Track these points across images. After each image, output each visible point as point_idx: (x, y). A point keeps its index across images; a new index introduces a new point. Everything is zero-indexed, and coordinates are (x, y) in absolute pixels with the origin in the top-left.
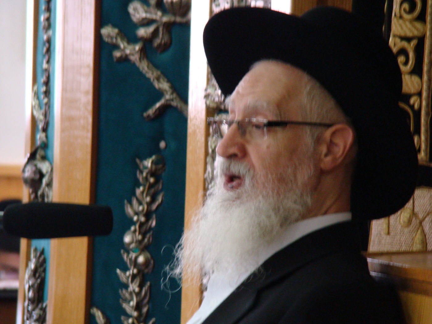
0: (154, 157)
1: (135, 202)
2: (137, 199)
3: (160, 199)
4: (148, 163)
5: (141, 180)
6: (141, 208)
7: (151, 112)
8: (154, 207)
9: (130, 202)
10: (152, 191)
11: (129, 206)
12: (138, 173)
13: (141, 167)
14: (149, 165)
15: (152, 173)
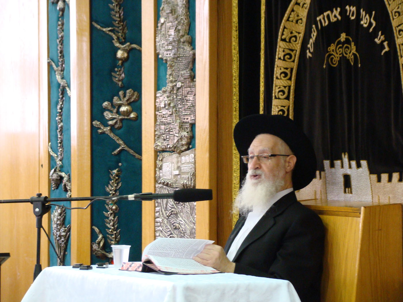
0: (117, 169)
1: (110, 186)
2: (111, 186)
3: (120, 185)
4: (115, 171)
5: (112, 178)
6: (113, 188)
7: (116, 152)
8: (118, 188)
9: (108, 186)
10: (117, 182)
11: (107, 188)
12: (110, 175)
13: (112, 173)
14: (116, 172)
15: (117, 175)
